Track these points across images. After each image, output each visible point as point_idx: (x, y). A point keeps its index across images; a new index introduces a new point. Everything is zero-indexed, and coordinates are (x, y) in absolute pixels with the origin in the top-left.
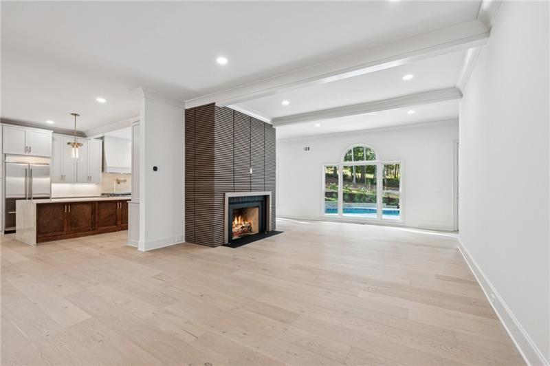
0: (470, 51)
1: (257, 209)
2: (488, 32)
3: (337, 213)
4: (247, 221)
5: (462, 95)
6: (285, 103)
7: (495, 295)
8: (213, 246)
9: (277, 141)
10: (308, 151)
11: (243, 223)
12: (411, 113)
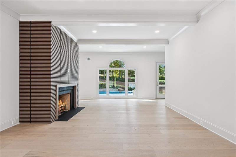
0: (186, 27)
1: (69, 95)
2: (197, 21)
3: (106, 93)
4: (64, 103)
5: (169, 43)
6: (95, 32)
7: (202, 121)
8: (50, 122)
9: (79, 53)
10: (89, 60)
11: (62, 104)
12: (145, 47)
